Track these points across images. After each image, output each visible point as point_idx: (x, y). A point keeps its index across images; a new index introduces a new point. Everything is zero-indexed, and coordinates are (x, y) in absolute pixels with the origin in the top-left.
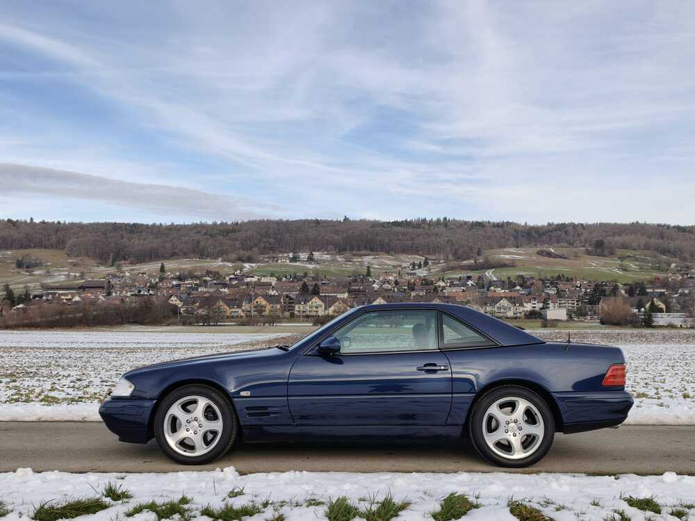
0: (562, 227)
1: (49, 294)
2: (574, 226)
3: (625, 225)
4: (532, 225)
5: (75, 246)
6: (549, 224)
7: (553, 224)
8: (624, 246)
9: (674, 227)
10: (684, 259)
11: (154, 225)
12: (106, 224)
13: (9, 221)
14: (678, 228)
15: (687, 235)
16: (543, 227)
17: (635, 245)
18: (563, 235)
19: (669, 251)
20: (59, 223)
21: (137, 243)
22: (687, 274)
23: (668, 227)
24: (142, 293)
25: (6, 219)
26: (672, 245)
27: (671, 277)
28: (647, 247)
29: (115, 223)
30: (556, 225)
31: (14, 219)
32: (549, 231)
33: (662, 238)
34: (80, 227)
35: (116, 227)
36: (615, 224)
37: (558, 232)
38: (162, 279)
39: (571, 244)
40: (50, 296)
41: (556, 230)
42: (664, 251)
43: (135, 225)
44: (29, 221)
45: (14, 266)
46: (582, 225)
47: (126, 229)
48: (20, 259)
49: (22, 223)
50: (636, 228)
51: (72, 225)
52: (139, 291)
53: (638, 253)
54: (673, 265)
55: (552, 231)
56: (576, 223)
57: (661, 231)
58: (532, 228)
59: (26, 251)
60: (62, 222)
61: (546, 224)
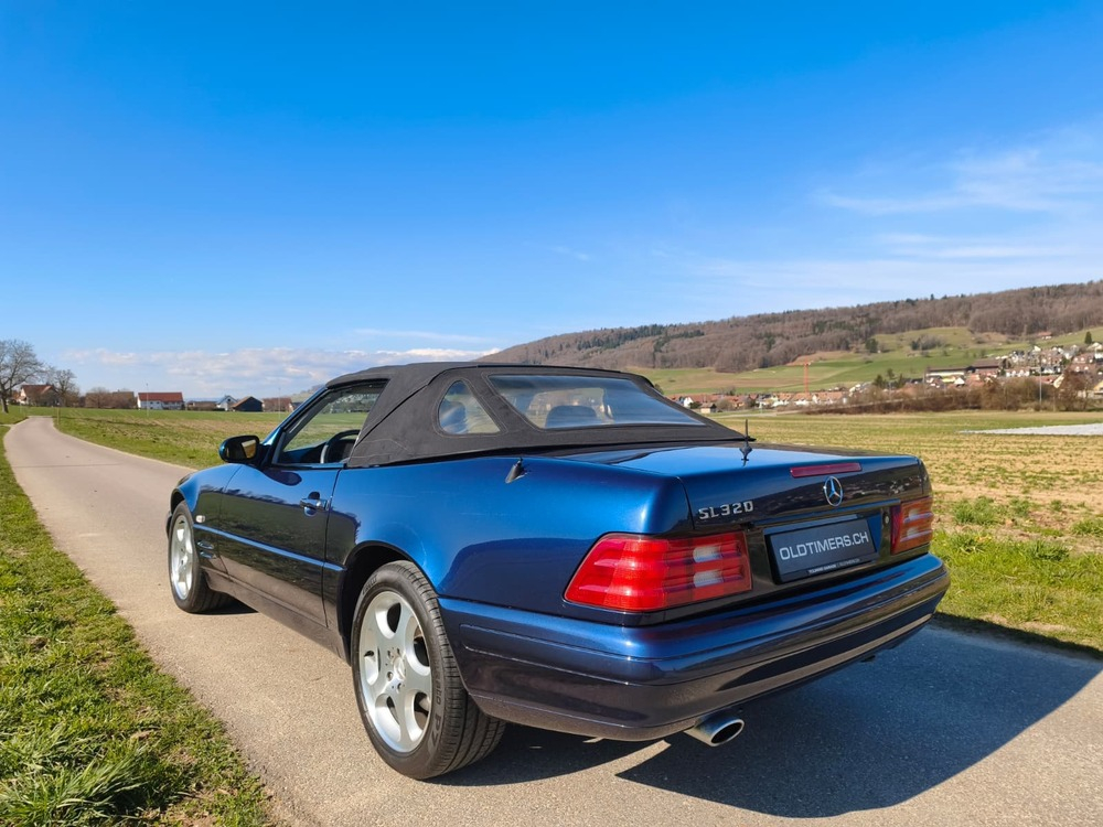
1: (930, 377)
5: (979, 321)
11: (1091, 283)
12: (1023, 290)
13: (908, 301)
20: (962, 296)
21: (1062, 309)
24: (1045, 372)
25: (905, 299)
29: (1035, 288)
31: (914, 298)
34: (988, 298)
35: (1034, 294)
38: (1081, 352)
40: (932, 380)
43: (1062, 287)
44: (929, 298)
45: (909, 348)
47: (1048, 293)
48: (916, 340)
49: (922, 301)
51: (980, 296)
52: (1043, 370)
59: (922, 332)
60: (968, 294)
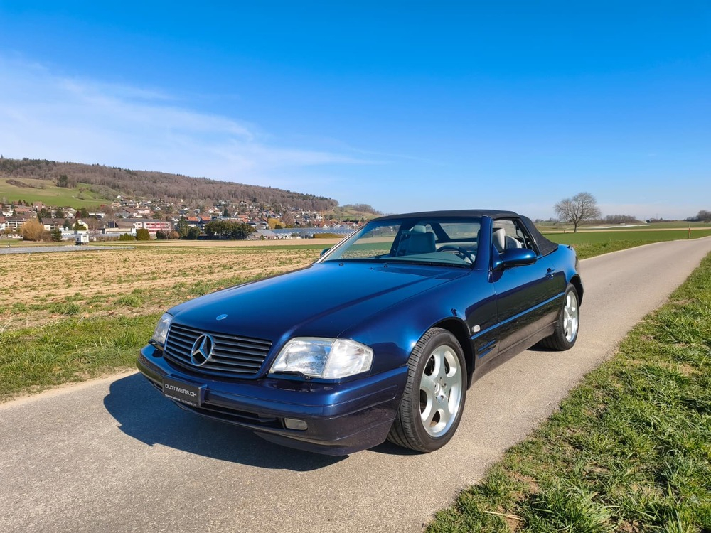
0: (36, 162)
2: (47, 162)
3: (89, 166)
4: (8, 158)
6: (24, 159)
7: (28, 159)
8: (86, 181)
9: (126, 170)
10: (128, 193)
14: (128, 172)
15: (133, 177)
16: (17, 161)
17: (93, 180)
18: (37, 169)
19: (118, 187)
22: (126, 203)
23: (120, 169)
26: (120, 183)
27: (114, 205)
28: (102, 183)
30: (31, 161)
32: (23, 165)
33: (115, 177)
36: (82, 164)
37: (32, 166)
39: (40, 176)
41: (30, 164)
42: (115, 187)
46: (54, 162)
50: (96, 169)
53: (94, 187)
54: (119, 197)
55: (26, 165)
56: (49, 160)
57: (116, 173)
58: (7, 161)
61: (21, 159)
